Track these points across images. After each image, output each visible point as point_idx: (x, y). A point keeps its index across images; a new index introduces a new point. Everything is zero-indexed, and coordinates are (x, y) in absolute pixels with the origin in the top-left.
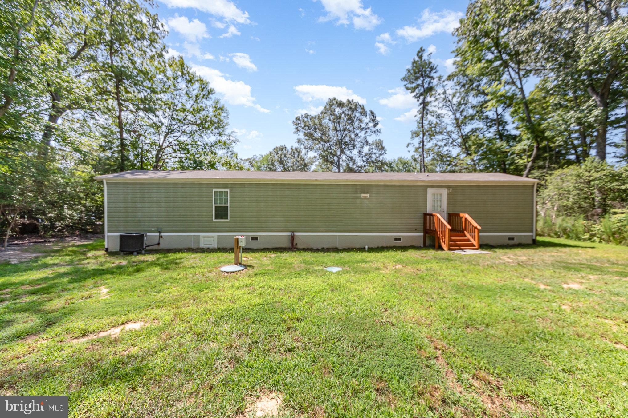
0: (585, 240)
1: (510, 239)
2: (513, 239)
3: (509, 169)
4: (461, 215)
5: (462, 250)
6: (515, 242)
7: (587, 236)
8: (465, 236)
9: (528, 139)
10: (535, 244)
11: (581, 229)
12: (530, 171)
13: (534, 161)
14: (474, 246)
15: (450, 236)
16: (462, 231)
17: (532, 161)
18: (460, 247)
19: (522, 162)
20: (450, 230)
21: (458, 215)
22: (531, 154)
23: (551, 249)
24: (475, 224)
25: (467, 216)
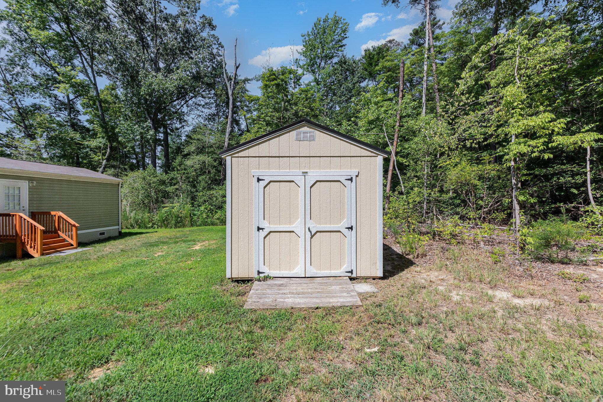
0: (149, 228)
1: (101, 234)
2: (103, 234)
3: (82, 163)
4: (53, 213)
5: (60, 251)
6: (106, 236)
7: (150, 225)
8: (59, 236)
9: (103, 138)
10: (121, 235)
11: (147, 220)
12: (104, 168)
13: (108, 160)
14: (72, 245)
15: (43, 238)
16: (56, 232)
17: (106, 159)
18: (56, 250)
19: (97, 158)
20: (44, 232)
21: (49, 213)
22: (106, 152)
23: (134, 237)
24: (72, 222)
25: (61, 214)
